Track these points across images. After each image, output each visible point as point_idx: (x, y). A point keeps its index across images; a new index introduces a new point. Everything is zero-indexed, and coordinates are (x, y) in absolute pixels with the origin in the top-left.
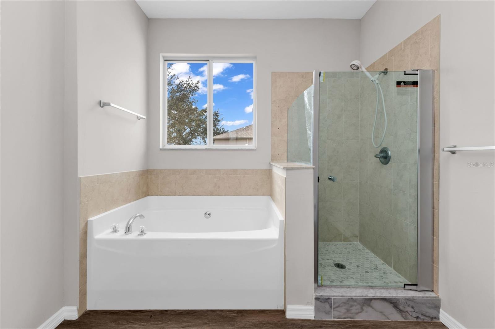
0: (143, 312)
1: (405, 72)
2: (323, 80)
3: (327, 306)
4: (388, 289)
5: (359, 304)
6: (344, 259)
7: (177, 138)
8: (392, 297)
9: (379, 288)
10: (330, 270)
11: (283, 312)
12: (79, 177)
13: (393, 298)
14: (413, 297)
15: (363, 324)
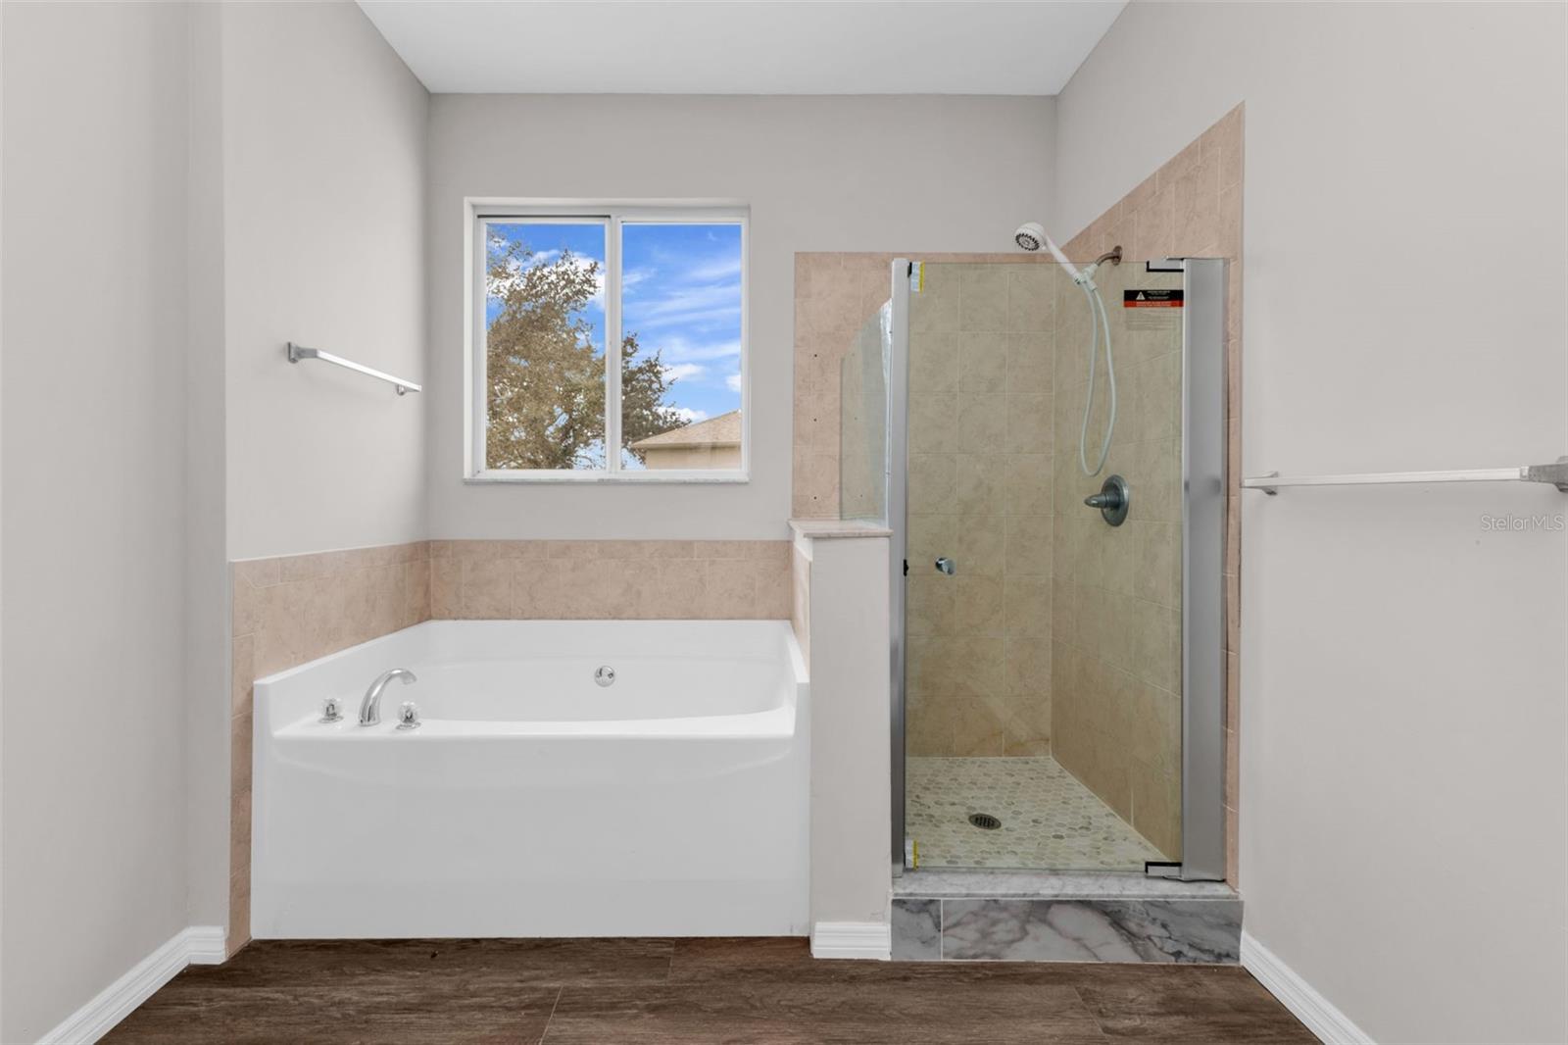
0: (410, 943)
1: (1148, 263)
2: (919, 286)
3: (927, 923)
4: (1098, 876)
5: (1015, 916)
6: (1001, 804)
7: (529, 445)
8: (1108, 896)
9: (1077, 872)
10: (954, 831)
11: (806, 942)
12: (230, 563)
13: (1111, 899)
14: (1167, 896)
15: (1021, 971)
